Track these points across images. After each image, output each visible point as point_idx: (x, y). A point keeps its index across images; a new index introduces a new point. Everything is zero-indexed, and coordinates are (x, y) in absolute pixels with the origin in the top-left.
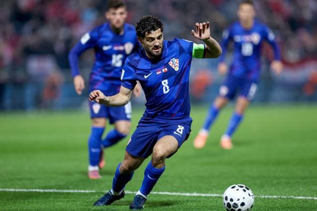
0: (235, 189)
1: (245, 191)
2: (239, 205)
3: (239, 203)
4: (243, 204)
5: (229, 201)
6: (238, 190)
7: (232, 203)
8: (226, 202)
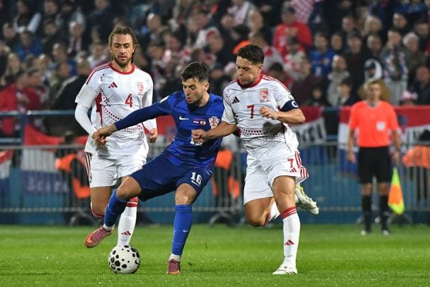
0: (127, 249)
1: (134, 255)
2: (121, 265)
3: (122, 263)
4: (125, 266)
5: (115, 256)
6: (128, 251)
7: (116, 259)
8: (112, 256)
